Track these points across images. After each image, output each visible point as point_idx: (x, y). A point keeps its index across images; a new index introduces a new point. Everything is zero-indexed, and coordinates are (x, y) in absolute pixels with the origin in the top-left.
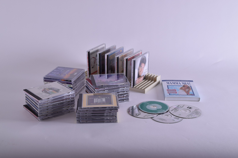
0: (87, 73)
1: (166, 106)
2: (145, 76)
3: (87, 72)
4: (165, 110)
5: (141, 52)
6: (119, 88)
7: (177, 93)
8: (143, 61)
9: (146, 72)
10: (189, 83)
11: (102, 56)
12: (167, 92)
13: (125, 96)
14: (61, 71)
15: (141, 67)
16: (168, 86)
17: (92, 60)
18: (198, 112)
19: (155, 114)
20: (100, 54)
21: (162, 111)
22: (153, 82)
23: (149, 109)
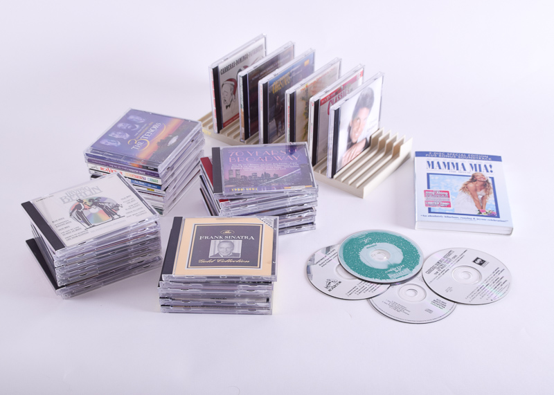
0: (211, 120)
1: (416, 251)
2: (371, 137)
3: (210, 114)
4: (412, 268)
5: (363, 72)
6: (287, 197)
7: (449, 206)
8: (365, 102)
9: (373, 127)
10: (491, 166)
11: (250, 84)
12: (424, 199)
13: (304, 215)
14: (137, 126)
15: (358, 119)
16: (428, 174)
17: (226, 90)
18: (503, 281)
19: (382, 284)
20: (244, 78)
21: (400, 274)
22: (390, 157)
23: (365, 265)
